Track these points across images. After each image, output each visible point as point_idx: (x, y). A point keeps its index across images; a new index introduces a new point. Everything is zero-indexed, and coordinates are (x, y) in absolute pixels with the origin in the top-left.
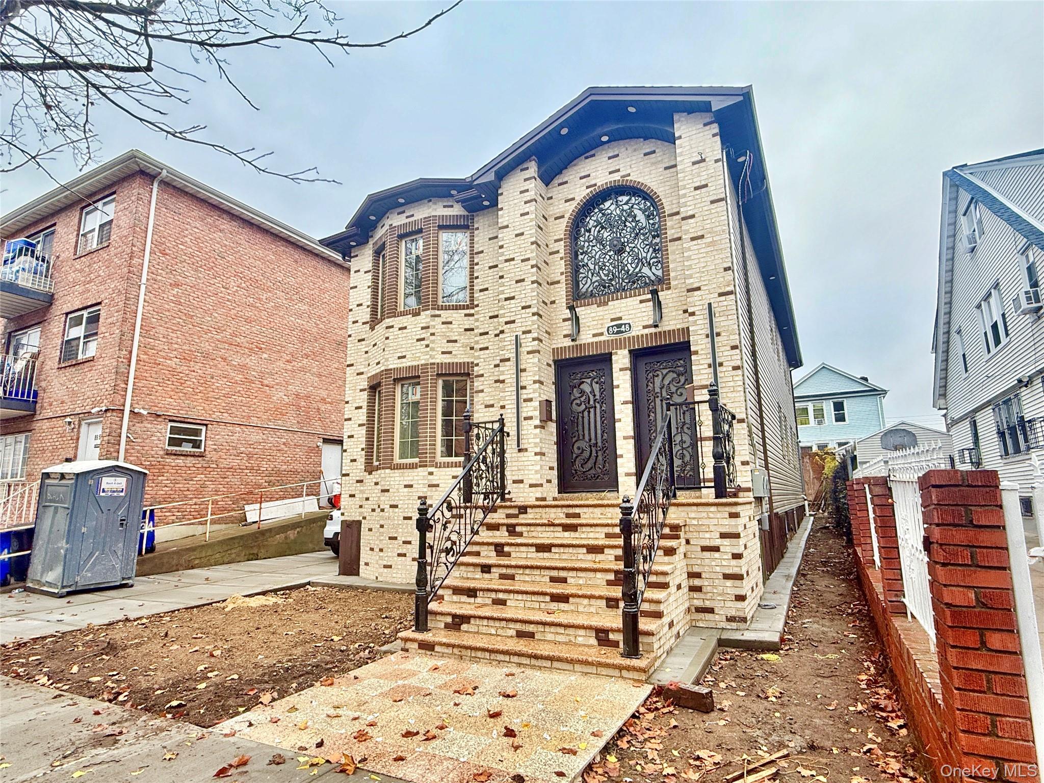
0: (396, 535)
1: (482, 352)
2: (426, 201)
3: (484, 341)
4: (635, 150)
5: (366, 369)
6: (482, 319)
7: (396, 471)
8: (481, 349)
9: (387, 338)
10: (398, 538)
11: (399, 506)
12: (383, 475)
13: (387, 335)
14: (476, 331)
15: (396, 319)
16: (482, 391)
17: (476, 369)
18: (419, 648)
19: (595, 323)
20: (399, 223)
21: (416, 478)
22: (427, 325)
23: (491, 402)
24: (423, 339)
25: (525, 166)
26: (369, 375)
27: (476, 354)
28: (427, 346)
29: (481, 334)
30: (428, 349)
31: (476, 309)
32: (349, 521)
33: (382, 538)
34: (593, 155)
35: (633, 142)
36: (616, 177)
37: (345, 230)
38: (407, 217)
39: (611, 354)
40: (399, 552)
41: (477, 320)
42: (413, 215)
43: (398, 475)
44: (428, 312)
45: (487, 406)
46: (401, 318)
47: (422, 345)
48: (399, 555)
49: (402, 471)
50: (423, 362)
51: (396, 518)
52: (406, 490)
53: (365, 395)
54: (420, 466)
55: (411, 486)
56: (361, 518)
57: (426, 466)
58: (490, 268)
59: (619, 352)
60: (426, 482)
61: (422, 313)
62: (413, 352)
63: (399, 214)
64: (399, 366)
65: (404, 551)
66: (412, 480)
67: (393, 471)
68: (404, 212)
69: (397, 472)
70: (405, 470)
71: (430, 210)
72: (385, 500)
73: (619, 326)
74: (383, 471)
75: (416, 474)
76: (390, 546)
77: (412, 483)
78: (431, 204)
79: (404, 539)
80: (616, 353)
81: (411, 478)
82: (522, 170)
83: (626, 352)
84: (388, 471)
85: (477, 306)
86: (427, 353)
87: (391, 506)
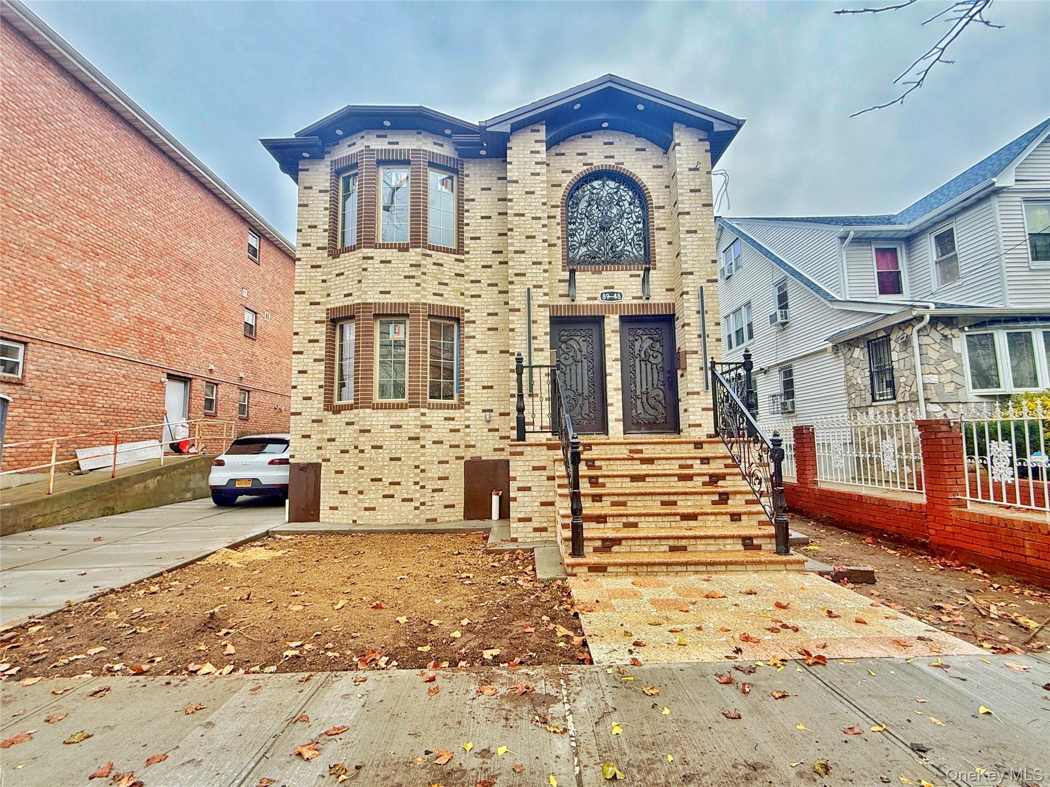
0: (380, 477)
1: (474, 299)
2: (415, 132)
3: (475, 289)
4: (628, 143)
5: (324, 300)
6: (473, 267)
7: (379, 411)
8: (472, 296)
9: (365, 270)
10: (384, 479)
11: (384, 447)
12: (361, 415)
13: (364, 266)
14: (466, 278)
15: (376, 250)
16: (474, 337)
17: (466, 314)
18: (589, 571)
19: (590, 288)
20: (379, 147)
21: (406, 418)
22: (418, 263)
23: (485, 349)
24: (413, 277)
25: (536, 127)
26: (329, 307)
27: (467, 300)
28: (418, 285)
29: (472, 282)
30: (419, 288)
31: (467, 256)
32: (304, 464)
33: (362, 480)
34: (590, 137)
35: (626, 135)
36: (611, 162)
37: (294, 137)
38: (390, 143)
39: (603, 317)
40: (384, 493)
41: (468, 267)
42: (397, 143)
43: (382, 415)
44: (419, 250)
45: (478, 352)
46: (384, 250)
47: (412, 283)
48: (384, 496)
49: (388, 411)
50: (413, 301)
51: (380, 459)
52: (393, 430)
53: (323, 328)
54: (411, 407)
55: (400, 427)
56: (320, 461)
57: (418, 407)
58: (483, 218)
59: (611, 316)
60: (418, 423)
61: (411, 250)
62: (399, 289)
63: (378, 136)
64: (381, 301)
65: (391, 492)
66: (400, 421)
67: (376, 411)
68: (385, 136)
69: (381, 413)
70: (391, 411)
71: (420, 143)
72: (365, 442)
73: (612, 294)
74: (362, 411)
75: (406, 415)
76: (374, 488)
77: (400, 424)
78: (420, 136)
79: (390, 480)
80: (608, 317)
81: (397, 419)
82: (533, 131)
83: (617, 317)
84: (368, 410)
85: (468, 253)
86: (418, 292)
87: (373, 447)
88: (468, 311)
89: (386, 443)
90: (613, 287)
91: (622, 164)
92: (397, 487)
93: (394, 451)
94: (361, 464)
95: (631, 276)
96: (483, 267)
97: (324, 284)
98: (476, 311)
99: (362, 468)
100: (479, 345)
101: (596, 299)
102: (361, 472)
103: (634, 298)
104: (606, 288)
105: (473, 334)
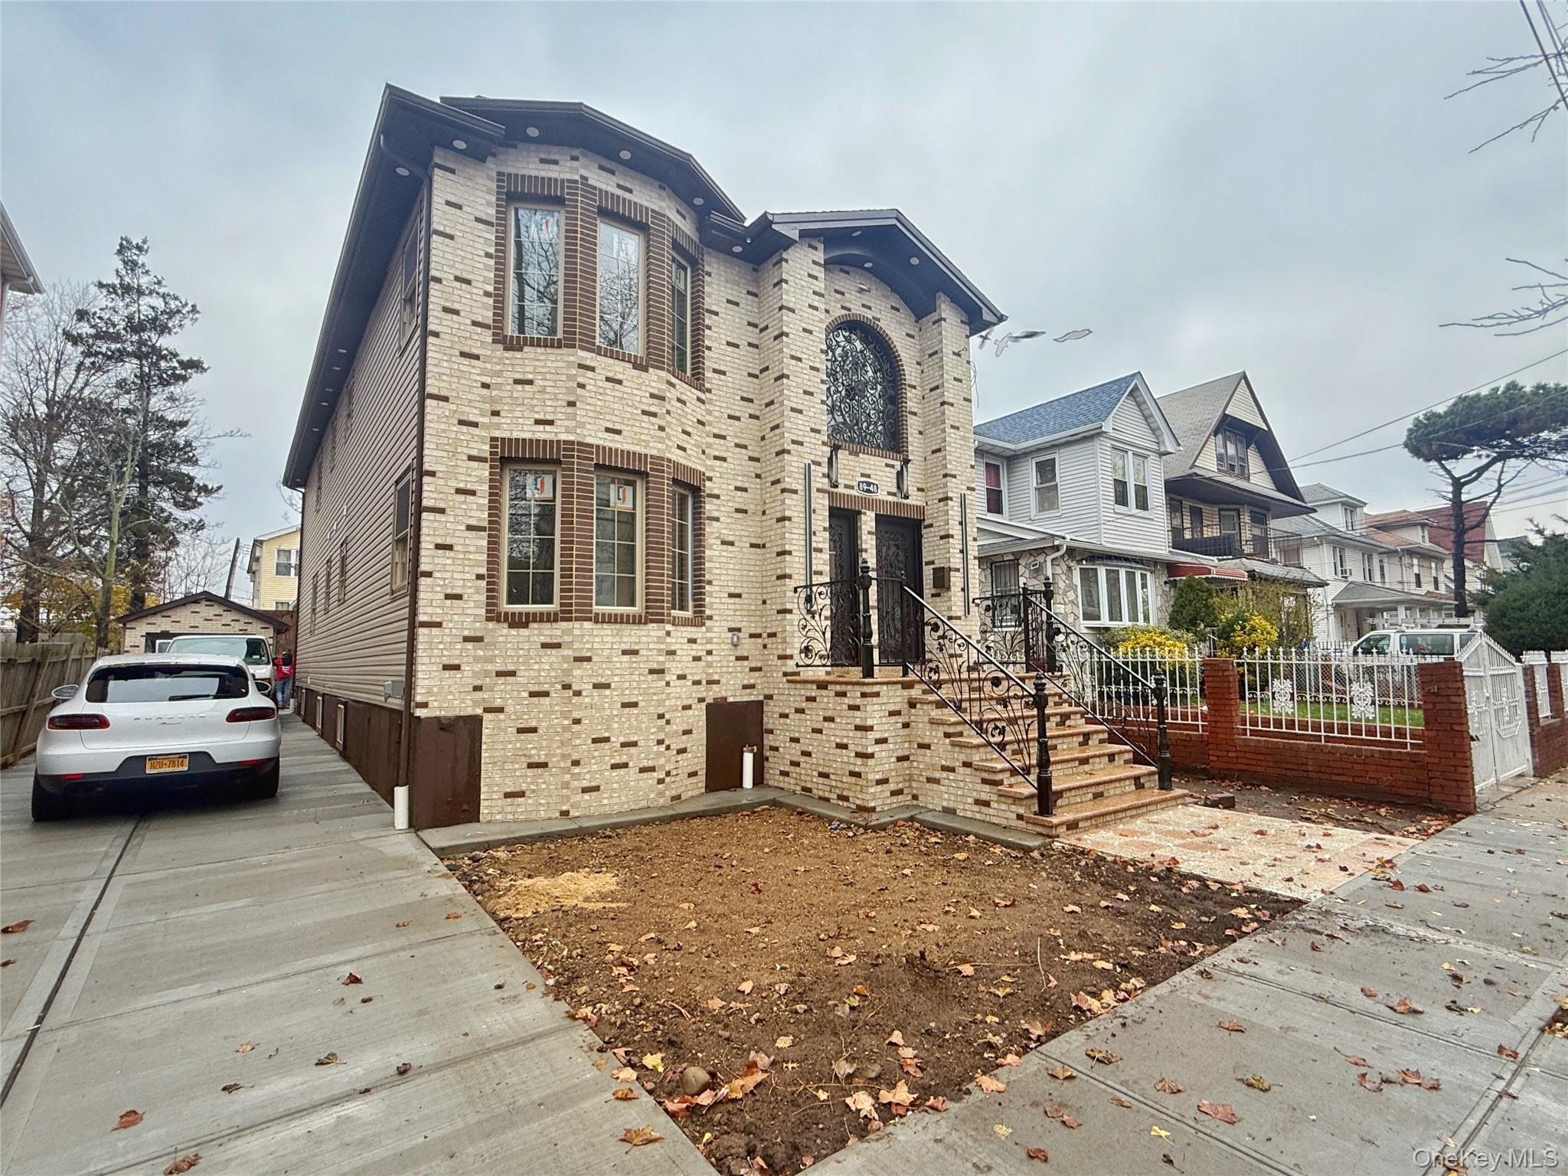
0: (606, 735)
1: (718, 463)
2: (657, 183)
3: (718, 448)
5: (486, 420)
6: (716, 414)
7: (605, 626)
8: (716, 458)
9: (582, 386)
10: (613, 739)
11: (613, 686)
12: (577, 632)
13: (581, 380)
14: (708, 428)
16: (717, 519)
18: (1068, 829)
20: (604, 187)
22: (661, 394)
23: (731, 538)
24: (654, 415)
25: (814, 243)
27: (709, 463)
28: (662, 429)
29: (716, 436)
30: (663, 434)
31: (708, 395)
33: (578, 742)
36: (869, 314)
39: (859, 513)
41: (709, 413)
43: (609, 632)
47: (653, 424)
48: (614, 767)
49: (618, 626)
50: (655, 452)
51: (606, 705)
52: (626, 658)
53: (484, 471)
54: (652, 621)
55: (635, 652)
56: (479, 711)
57: (662, 621)
59: (868, 512)
60: (663, 647)
61: (651, 370)
62: (635, 429)
63: (601, 168)
64: (608, 444)
65: (624, 759)
66: (636, 643)
67: (599, 626)
68: (613, 173)
69: (607, 630)
70: (624, 626)
71: (664, 205)
72: (581, 676)
73: (869, 484)
74: (577, 624)
75: (645, 633)
76: (596, 754)
77: (637, 648)
78: (664, 194)
79: (622, 739)
80: (865, 514)
81: (633, 639)
83: (873, 515)
84: (587, 625)
85: (709, 391)
86: (661, 441)
87: (596, 686)
88: (710, 479)
89: (616, 679)
90: (868, 476)
91: (879, 320)
92: (633, 750)
93: (627, 692)
94: (576, 715)
95: (887, 465)
96: (730, 417)
97: (485, 391)
98: (720, 480)
99: (577, 721)
100: (725, 532)
101: (852, 487)
102: (576, 727)
103: (889, 493)
104: (863, 475)
105: (715, 514)
